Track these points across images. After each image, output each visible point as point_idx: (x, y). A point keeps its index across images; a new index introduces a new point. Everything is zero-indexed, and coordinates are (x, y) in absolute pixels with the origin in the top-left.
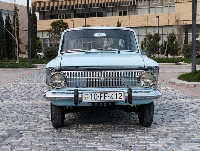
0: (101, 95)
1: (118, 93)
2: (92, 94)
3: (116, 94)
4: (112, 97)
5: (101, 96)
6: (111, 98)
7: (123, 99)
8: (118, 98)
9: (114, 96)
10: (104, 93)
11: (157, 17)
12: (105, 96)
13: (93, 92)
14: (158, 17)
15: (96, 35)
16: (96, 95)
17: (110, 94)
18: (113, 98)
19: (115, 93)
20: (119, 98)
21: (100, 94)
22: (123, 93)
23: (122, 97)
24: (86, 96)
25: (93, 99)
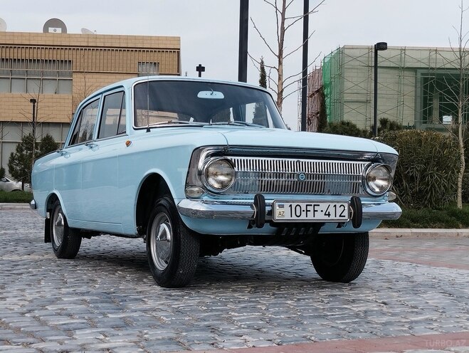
0: (309, 208)
1: (338, 205)
2: (291, 206)
3: (335, 206)
4: (327, 213)
5: (307, 211)
6: (325, 214)
7: (346, 218)
8: (338, 214)
9: (332, 210)
10: (313, 204)
11: (31, 101)
12: (315, 211)
13: (294, 201)
14: (33, 101)
16: (298, 208)
17: (323, 206)
18: (329, 215)
19: (332, 205)
20: (340, 216)
21: (307, 205)
22: (346, 205)
23: (346, 213)
24: (282, 210)
25: (294, 217)
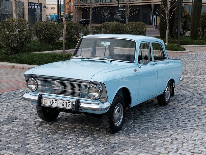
0: (56, 102)
1: (67, 102)
2: (49, 100)
3: (66, 102)
6: (62, 105)
7: (71, 108)
8: (67, 106)
10: (58, 100)
12: (58, 103)
13: (50, 98)
15: (103, 43)
16: (52, 101)
18: (64, 105)
19: (65, 102)
20: (68, 107)
21: (55, 100)
22: (71, 102)
23: (70, 106)
24: (45, 101)
25: (50, 104)
